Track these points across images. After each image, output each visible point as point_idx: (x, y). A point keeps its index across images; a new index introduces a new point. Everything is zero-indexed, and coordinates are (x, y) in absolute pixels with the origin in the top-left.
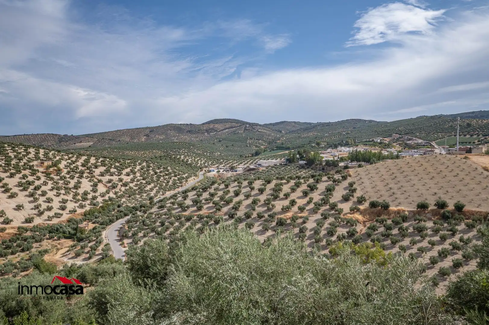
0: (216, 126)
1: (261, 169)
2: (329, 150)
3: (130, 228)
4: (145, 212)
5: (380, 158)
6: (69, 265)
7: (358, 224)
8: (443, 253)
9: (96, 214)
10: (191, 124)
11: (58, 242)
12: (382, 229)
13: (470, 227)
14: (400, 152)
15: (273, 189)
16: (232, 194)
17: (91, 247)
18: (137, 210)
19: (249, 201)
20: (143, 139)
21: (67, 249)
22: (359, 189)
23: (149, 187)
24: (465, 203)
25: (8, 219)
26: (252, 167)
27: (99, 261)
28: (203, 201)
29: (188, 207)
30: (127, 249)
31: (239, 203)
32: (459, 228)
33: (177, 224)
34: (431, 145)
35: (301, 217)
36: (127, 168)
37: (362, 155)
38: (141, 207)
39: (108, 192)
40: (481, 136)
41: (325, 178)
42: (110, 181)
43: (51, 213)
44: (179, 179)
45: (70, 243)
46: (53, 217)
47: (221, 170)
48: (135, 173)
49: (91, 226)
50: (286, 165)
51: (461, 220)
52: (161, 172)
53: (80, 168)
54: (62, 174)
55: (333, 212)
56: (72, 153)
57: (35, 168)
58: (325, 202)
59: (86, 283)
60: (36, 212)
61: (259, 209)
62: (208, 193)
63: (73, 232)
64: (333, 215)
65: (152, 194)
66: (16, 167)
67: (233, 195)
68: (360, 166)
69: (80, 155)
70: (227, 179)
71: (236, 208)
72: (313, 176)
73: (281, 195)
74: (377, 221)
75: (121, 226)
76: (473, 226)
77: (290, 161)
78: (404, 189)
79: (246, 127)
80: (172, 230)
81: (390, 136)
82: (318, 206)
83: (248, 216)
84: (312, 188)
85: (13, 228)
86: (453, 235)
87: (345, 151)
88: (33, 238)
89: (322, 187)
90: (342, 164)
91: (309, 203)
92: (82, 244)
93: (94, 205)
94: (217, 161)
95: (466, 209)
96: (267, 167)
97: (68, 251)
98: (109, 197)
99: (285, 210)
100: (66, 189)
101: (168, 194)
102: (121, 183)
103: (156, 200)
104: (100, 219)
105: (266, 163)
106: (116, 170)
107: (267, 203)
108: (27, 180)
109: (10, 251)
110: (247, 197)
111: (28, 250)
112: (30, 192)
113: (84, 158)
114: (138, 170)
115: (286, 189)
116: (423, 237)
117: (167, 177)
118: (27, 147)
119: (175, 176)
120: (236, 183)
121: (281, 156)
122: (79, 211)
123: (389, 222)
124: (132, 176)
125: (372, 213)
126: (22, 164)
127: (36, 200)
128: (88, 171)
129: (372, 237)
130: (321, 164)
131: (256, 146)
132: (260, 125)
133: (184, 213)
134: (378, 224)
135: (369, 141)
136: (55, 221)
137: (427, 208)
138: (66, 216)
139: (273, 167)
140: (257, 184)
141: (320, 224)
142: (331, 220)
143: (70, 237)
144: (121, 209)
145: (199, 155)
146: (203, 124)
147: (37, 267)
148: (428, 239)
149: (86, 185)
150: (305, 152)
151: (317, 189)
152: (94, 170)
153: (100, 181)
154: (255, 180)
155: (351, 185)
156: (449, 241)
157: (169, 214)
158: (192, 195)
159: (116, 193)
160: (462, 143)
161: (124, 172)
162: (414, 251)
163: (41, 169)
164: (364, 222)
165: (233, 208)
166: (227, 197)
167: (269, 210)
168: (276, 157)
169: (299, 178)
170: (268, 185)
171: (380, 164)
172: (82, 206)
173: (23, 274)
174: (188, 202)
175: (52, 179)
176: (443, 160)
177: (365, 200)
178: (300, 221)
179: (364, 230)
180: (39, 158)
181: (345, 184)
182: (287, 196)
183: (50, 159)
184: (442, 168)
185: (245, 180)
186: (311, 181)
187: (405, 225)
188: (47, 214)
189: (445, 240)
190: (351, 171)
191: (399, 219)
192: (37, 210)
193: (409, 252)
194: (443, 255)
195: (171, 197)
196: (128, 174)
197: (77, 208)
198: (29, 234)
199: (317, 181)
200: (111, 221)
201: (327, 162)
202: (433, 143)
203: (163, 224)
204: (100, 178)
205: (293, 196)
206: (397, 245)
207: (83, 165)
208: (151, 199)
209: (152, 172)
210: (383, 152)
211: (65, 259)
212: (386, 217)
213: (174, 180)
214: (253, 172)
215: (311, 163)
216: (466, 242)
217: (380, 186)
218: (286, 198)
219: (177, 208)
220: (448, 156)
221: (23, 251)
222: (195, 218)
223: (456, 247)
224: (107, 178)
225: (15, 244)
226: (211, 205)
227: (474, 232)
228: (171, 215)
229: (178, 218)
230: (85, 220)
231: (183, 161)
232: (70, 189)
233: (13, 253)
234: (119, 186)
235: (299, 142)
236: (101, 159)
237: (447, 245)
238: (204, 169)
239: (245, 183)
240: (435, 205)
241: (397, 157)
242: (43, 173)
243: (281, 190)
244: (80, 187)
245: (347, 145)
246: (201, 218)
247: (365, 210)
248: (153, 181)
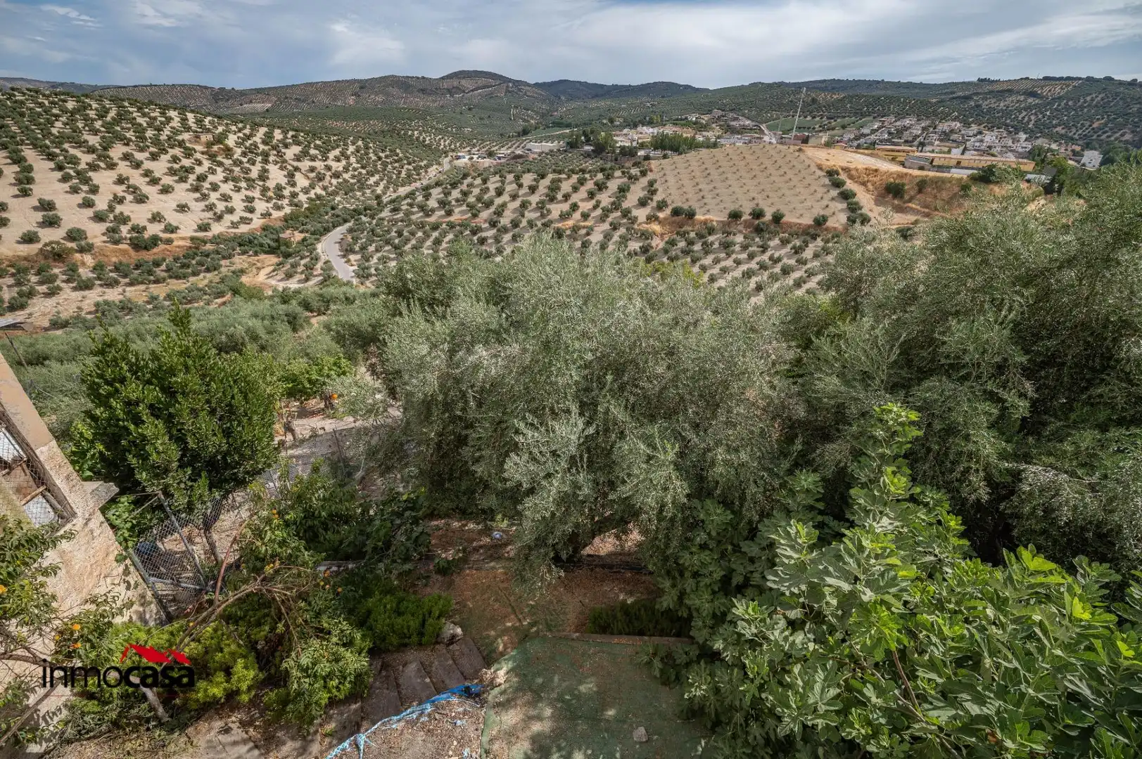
0: (463, 82)
1: (531, 156)
2: (625, 131)
3: (355, 239)
4: (372, 217)
5: (692, 145)
6: (281, 289)
7: (655, 237)
8: (748, 273)
9: (301, 219)
10: (423, 78)
11: (256, 258)
12: (682, 244)
13: (784, 242)
14: (719, 137)
15: (549, 188)
16: (492, 193)
17: (305, 265)
18: (360, 214)
19: (517, 203)
20: (351, 100)
21: (272, 268)
22: (660, 190)
23: (372, 180)
24: (785, 212)
25: (170, 225)
26: (519, 152)
27: (323, 283)
28: (453, 203)
29: (433, 211)
30: (356, 268)
31: (504, 205)
32: (772, 243)
33: (420, 234)
34: (760, 129)
35: (584, 227)
36: (334, 148)
37: (670, 140)
38: (365, 209)
39: (312, 186)
40: (825, 119)
41: (618, 173)
42: (312, 169)
43: (235, 218)
44: (415, 169)
45: (273, 259)
46: (238, 222)
47: (475, 157)
48: (348, 158)
49: (298, 236)
50: (565, 151)
51: (776, 234)
52: (387, 157)
53: (262, 147)
54: (235, 157)
55: (625, 221)
56: (242, 122)
57: (188, 145)
58: (616, 206)
59: (312, 311)
60: (210, 215)
61: (530, 215)
62: (459, 190)
63: (273, 244)
64: (624, 224)
65: (379, 190)
66: (156, 142)
67: (494, 194)
68: (665, 157)
69: (255, 126)
70: (485, 169)
71: (499, 213)
72: (602, 170)
73: (559, 197)
74: (678, 233)
75: (342, 236)
76: (788, 242)
77: (572, 145)
78: (717, 191)
79: (508, 87)
80: (413, 242)
81: (710, 112)
82: (606, 212)
83: (515, 224)
84: (601, 187)
85: (183, 239)
86: (763, 252)
87: (647, 133)
88: (218, 253)
89: (613, 185)
90: (641, 153)
91: (595, 207)
92: (291, 260)
93: (296, 206)
94: (468, 141)
95: (784, 219)
96: (540, 154)
97: (274, 271)
98: (315, 194)
99: (564, 216)
100: (248, 180)
101: (403, 191)
102: (329, 173)
103: (385, 199)
104: (309, 227)
105: (537, 147)
106: (317, 152)
107: (541, 206)
108: (181, 164)
109: (190, 270)
110: (514, 197)
111: (215, 269)
112: (191, 185)
113: (263, 130)
114: (352, 153)
115: (566, 187)
116: (729, 255)
117: (397, 165)
118: (164, 109)
119: (409, 164)
120: (498, 176)
121: (559, 138)
122: (276, 214)
123: (692, 235)
124: (344, 162)
125: (673, 222)
126: (163, 137)
127: (205, 197)
128: (275, 152)
129: (669, 254)
130: (614, 152)
131: (524, 120)
132: (529, 85)
133: (427, 219)
134: (678, 238)
135: (681, 120)
136: (244, 229)
137: (740, 217)
138: (257, 222)
139: (547, 154)
140: (528, 179)
141: (608, 237)
142: (622, 230)
143: (272, 251)
144: (336, 211)
145: (439, 131)
146: (443, 78)
147: (235, 292)
148: (734, 256)
149: (277, 176)
150: (592, 132)
151: (607, 188)
152: (283, 150)
153: (297, 169)
154: (524, 172)
155: (651, 183)
156: (757, 259)
157: (407, 219)
158: (436, 193)
159: (325, 188)
160: (799, 128)
161: (332, 155)
162: (716, 271)
163: (199, 148)
164: (662, 235)
165: (495, 213)
166: (486, 197)
167: (543, 216)
168: (550, 139)
169: (583, 171)
170: (542, 181)
171: (692, 155)
172: (279, 208)
173: (219, 301)
174: (432, 203)
175: (220, 164)
176: (772, 152)
177: (667, 206)
178: (583, 232)
179: (662, 245)
180: (190, 128)
181: (644, 181)
182: (566, 197)
183: (208, 131)
184: (768, 163)
185: (510, 172)
186: (600, 176)
187: (711, 239)
188: (228, 218)
189: (753, 258)
190: (654, 164)
191: (705, 232)
192: (211, 213)
193: (709, 272)
194: (748, 274)
195: (407, 196)
196: (338, 159)
197: (271, 210)
198: (209, 247)
199: (608, 177)
200: (327, 230)
201: (623, 148)
202: (763, 127)
203: (400, 234)
204: (295, 164)
205: (575, 198)
206: (698, 264)
207: (265, 143)
208: (378, 197)
209: (374, 158)
210: (697, 136)
211: (273, 282)
212: (690, 228)
213: (408, 170)
214: (520, 160)
215: (600, 150)
216: (776, 261)
217: (688, 185)
218: (566, 200)
219: (417, 212)
220: (779, 146)
221: (208, 270)
222: (444, 226)
223: (763, 267)
224: (305, 164)
225: (194, 262)
226: (464, 208)
227: (788, 249)
228: (410, 223)
229: (421, 226)
230: (288, 228)
231: (418, 139)
232: (254, 180)
233: (195, 274)
234: (328, 178)
235: (584, 115)
236: (291, 133)
237: (753, 265)
238: (451, 154)
239: (510, 177)
240: (750, 214)
241: (715, 145)
242: (203, 153)
243: (559, 188)
244: (268, 178)
245: (650, 123)
246: (451, 226)
247: (665, 219)
248: (378, 172)
